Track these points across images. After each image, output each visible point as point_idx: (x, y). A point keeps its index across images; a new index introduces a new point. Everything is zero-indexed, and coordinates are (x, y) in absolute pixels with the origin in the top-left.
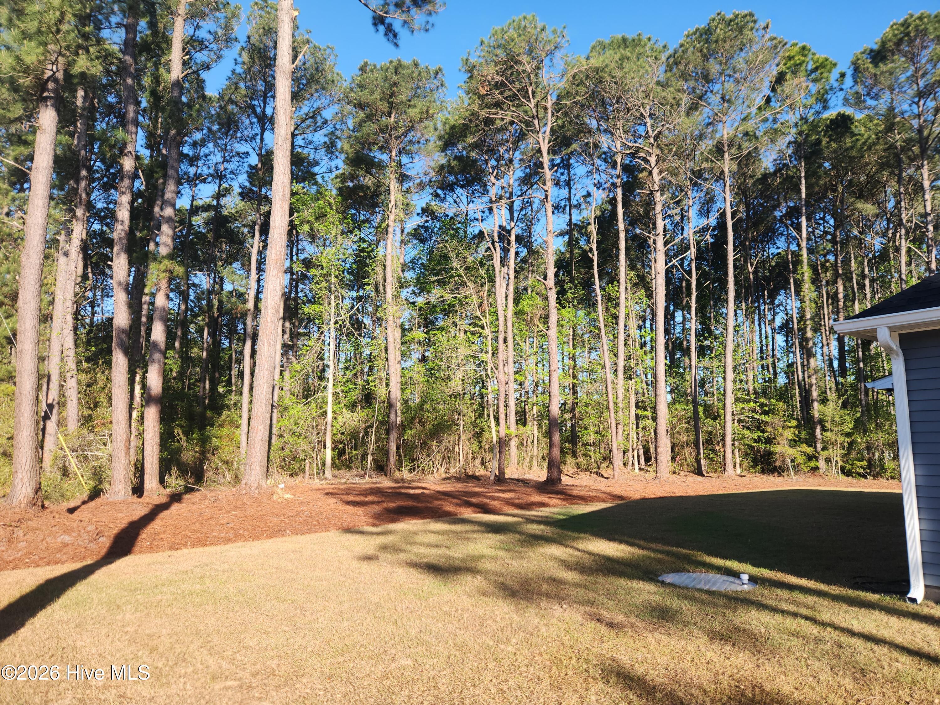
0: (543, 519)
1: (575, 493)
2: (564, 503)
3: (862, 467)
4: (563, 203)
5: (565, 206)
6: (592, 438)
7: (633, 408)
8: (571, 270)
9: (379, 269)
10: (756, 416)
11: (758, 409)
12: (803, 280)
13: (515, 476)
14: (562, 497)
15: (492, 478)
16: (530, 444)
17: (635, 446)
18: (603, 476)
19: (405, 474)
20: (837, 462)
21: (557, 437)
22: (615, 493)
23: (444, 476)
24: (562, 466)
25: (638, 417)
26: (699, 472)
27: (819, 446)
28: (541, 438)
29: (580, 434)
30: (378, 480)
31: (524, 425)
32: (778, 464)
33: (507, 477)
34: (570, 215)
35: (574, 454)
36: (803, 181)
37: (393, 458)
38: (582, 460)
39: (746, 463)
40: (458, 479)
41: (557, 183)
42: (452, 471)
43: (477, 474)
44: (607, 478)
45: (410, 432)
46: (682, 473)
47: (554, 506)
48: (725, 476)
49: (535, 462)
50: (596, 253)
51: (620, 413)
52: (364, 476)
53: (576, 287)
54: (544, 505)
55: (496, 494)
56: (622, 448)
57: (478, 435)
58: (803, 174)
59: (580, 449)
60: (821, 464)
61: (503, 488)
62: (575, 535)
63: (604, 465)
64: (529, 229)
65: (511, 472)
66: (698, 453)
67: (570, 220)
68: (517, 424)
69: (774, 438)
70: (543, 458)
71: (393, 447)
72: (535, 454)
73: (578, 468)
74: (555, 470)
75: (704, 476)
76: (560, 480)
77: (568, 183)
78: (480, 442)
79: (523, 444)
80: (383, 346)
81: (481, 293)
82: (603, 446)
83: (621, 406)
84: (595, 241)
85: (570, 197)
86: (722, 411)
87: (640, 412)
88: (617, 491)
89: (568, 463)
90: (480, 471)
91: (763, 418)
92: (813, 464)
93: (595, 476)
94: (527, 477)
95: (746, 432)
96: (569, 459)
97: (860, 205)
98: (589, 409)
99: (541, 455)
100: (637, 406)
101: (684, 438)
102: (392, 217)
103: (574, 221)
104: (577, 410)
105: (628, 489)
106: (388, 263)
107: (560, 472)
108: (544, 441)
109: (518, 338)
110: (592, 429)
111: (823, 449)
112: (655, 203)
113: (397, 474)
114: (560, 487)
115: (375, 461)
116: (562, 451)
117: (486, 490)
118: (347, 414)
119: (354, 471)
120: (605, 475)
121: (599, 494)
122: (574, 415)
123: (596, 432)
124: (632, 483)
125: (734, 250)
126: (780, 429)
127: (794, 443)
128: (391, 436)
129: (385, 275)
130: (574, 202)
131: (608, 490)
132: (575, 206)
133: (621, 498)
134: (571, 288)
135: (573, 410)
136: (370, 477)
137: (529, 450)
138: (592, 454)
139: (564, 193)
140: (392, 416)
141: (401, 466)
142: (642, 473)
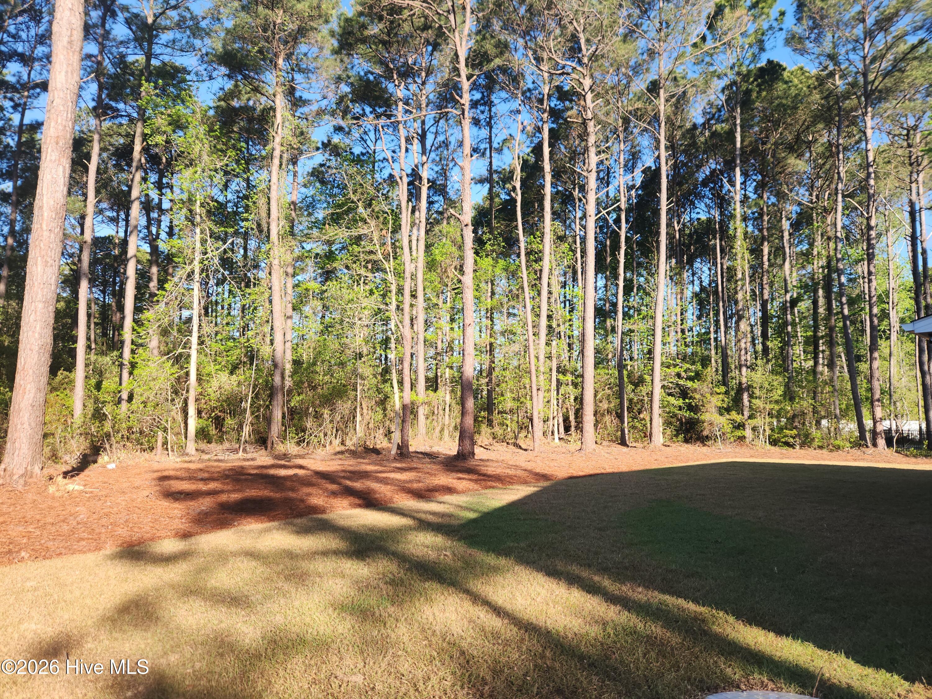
0: (446, 521)
1: (491, 470)
2: (476, 487)
3: (791, 437)
4: (482, 146)
5: (485, 149)
6: (509, 404)
7: (554, 373)
8: (490, 220)
9: (262, 202)
10: (681, 382)
11: (683, 374)
12: (735, 236)
13: (421, 449)
14: (475, 477)
15: (394, 452)
16: (441, 412)
17: (555, 414)
18: (520, 447)
19: (291, 447)
20: (764, 430)
21: (470, 403)
22: (538, 470)
23: (338, 449)
24: (476, 437)
25: (559, 384)
26: (623, 443)
27: (746, 413)
28: (454, 405)
29: (496, 401)
30: (255, 455)
31: (436, 390)
32: (705, 433)
33: (411, 449)
34: (491, 157)
35: (490, 423)
36: (739, 129)
37: (276, 429)
38: (498, 430)
39: (668, 431)
40: (353, 454)
41: (476, 122)
42: (349, 444)
43: (378, 447)
44: (526, 450)
45: (298, 398)
46: (605, 443)
47: (463, 492)
48: (652, 446)
49: (446, 432)
50: (519, 192)
51: (542, 378)
52: (236, 451)
53: (495, 238)
54: (450, 490)
55: (392, 475)
56: (542, 415)
57: (383, 402)
58: (738, 121)
59: (496, 418)
60: (748, 433)
61: (404, 465)
62: (491, 559)
63: (523, 434)
64: (444, 173)
65: (415, 445)
66: (622, 422)
67: (491, 163)
68: (427, 388)
69: (703, 406)
70: (456, 428)
71: (277, 414)
72: (447, 423)
73: (494, 438)
74: (467, 442)
75: (628, 446)
76: (473, 454)
77: (489, 125)
78: (385, 410)
79: (434, 413)
80: (267, 295)
81: (384, 232)
82: (521, 414)
83: (542, 369)
84: (519, 178)
85: (490, 137)
86: (647, 378)
87: (561, 377)
88: (540, 467)
89: (483, 433)
90: (381, 443)
91: (689, 384)
92: (739, 433)
93: (511, 447)
94: (435, 449)
95: (672, 400)
96: (484, 428)
97: (792, 160)
98: (507, 373)
99: (453, 424)
100: (558, 372)
101: (605, 405)
102: (278, 140)
103: (494, 167)
104: (494, 374)
105: (552, 464)
106: (274, 195)
107: (473, 443)
108: (457, 409)
109: (428, 291)
110: (508, 395)
111: (751, 417)
112: (588, 135)
113: (280, 448)
114: (472, 463)
115: (256, 432)
116: (476, 420)
117: (380, 468)
118: (224, 377)
119: (227, 445)
120: (523, 446)
121: (519, 473)
122: (491, 380)
123: (514, 399)
124: (553, 456)
125: (668, 200)
126: (708, 395)
127: (722, 411)
128: (275, 403)
129: (269, 210)
130: (495, 145)
131: (529, 466)
132: (496, 149)
133: (545, 477)
134: (490, 240)
135: (490, 374)
136: (245, 450)
137: (440, 418)
138: (508, 422)
139: (484, 133)
140: (277, 379)
141: (285, 439)
142: (562, 443)
